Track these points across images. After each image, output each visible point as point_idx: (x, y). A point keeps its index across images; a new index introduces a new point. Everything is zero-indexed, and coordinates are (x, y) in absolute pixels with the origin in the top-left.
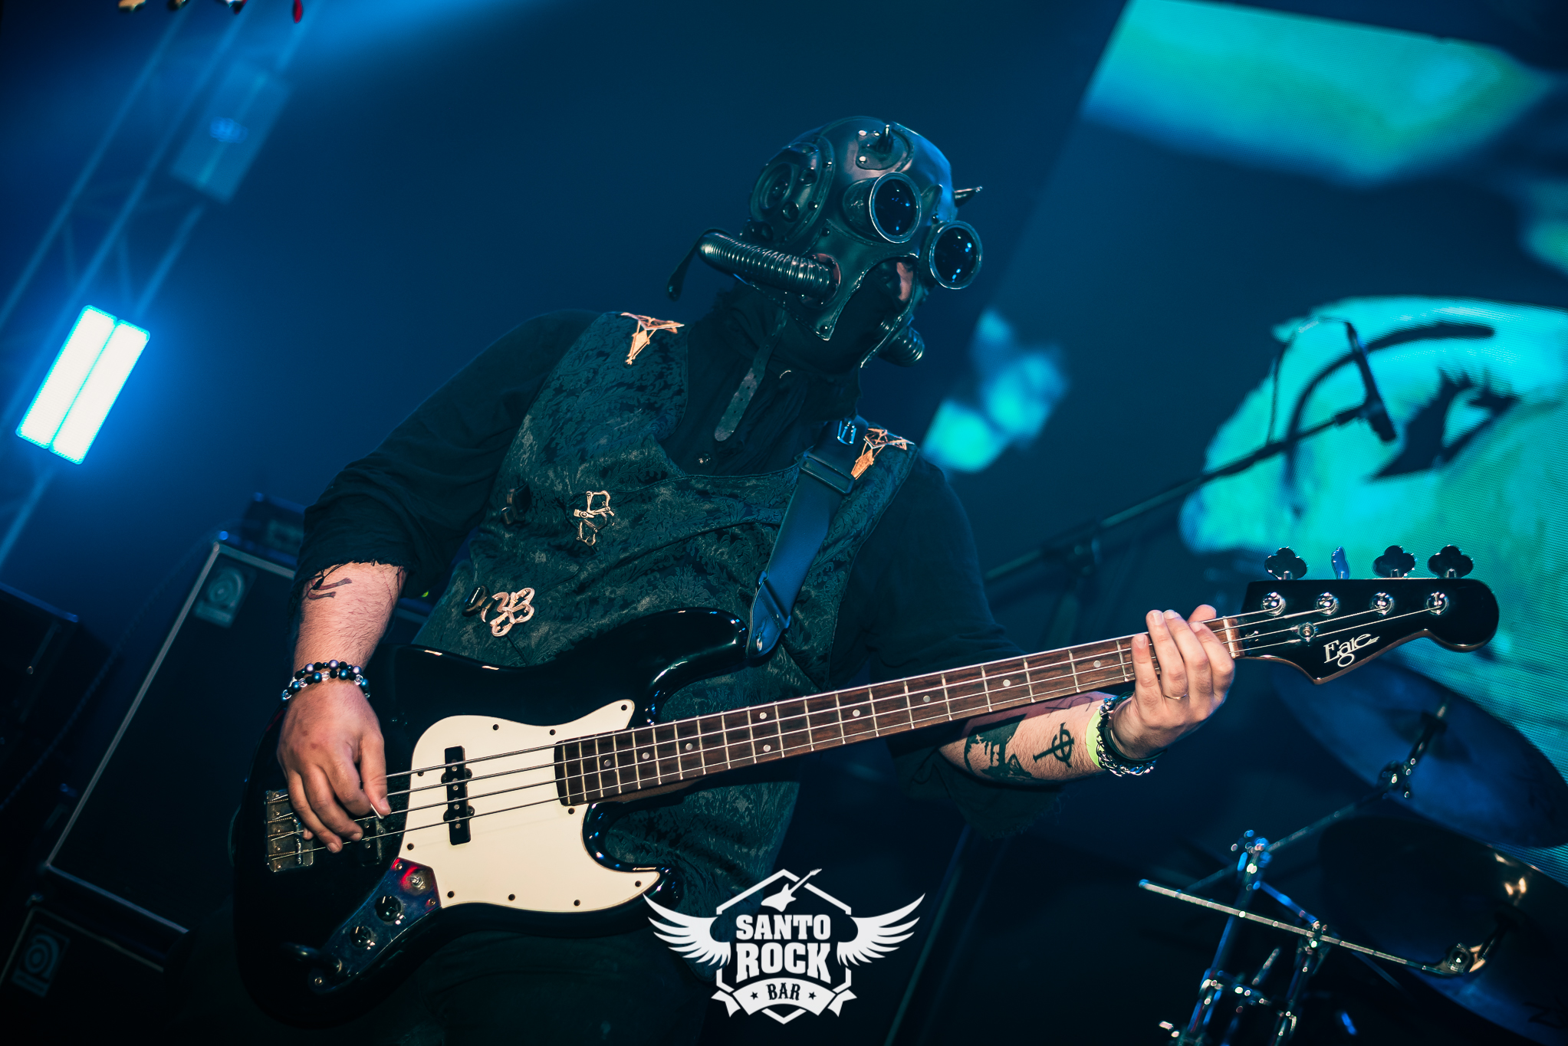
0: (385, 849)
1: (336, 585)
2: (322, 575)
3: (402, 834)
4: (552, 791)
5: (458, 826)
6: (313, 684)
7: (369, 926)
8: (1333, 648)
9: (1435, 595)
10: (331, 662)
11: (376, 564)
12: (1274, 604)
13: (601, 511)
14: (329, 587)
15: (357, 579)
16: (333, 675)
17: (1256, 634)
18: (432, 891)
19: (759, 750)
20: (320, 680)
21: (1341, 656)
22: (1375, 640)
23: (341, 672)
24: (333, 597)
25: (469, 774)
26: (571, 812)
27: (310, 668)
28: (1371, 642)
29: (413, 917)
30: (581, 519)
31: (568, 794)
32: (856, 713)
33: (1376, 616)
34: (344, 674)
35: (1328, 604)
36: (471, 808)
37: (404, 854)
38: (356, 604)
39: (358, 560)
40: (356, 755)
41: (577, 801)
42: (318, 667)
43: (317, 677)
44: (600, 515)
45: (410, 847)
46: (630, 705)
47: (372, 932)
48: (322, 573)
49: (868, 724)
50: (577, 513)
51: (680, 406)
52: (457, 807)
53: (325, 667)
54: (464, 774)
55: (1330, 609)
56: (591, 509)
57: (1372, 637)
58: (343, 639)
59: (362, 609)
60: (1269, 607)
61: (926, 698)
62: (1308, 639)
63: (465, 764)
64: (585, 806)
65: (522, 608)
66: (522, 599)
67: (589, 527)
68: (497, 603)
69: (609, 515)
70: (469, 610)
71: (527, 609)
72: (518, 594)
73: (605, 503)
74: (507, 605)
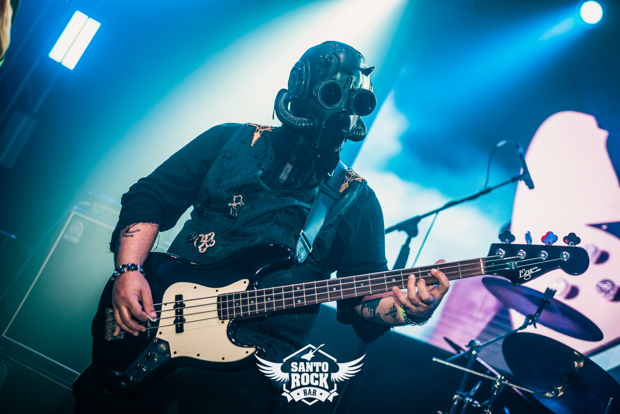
0: (151, 334)
1: (134, 232)
2: (129, 227)
3: (158, 328)
4: (215, 314)
5: (179, 326)
6: (121, 273)
7: (144, 363)
8: (522, 272)
9: (564, 253)
10: (129, 264)
11: (151, 223)
12: (500, 253)
13: (239, 203)
14: (131, 232)
15: (143, 230)
16: (129, 269)
17: (493, 265)
18: (168, 351)
19: (296, 302)
21: (525, 276)
22: (539, 270)
23: (132, 267)
24: (132, 236)
25: (184, 305)
26: (223, 322)
29: (160, 361)
30: (231, 207)
31: (222, 316)
32: (334, 289)
33: (541, 260)
34: (133, 269)
35: (522, 254)
36: (184, 319)
37: (158, 336)
38: (141, 240)
39: (144, 222)
40: (140, 299)
41: (225, 318)
42: (123, 266)
43: (123, 270)
44: (239, 205)
45: (160, 333)
46: (247, 281)
47: (144, 366)
49: (339, 294)
50: (230, 204)
51: (270, 164)
52: (179, 318)
53: (126, 266)
54: (182, 305)
55: (523, 256)
56: (235, 203)
57: (538, 269)
58: (135, 255)
59: (144, 242)
60: (498, 254)
61: (362, 284)
62: (513, 268)
63: (183, 302)
64: (228, 320)
65: (210, 240)
66: (209, 237)
67: (234, 210)
68: (201, 238)
69: (242, 205)
70: (190, 240)
71: (212, 241)
72: (208, 235)
73: (240, 200)
74: (204, 240)
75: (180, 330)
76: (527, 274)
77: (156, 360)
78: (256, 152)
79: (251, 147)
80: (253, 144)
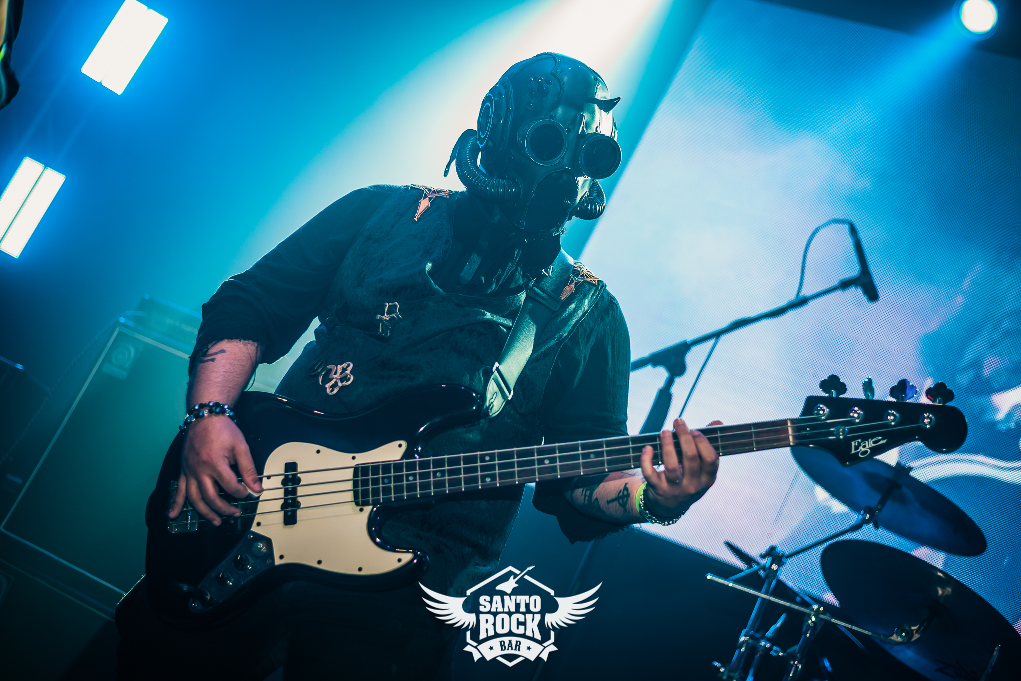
0: (243, 524)
1: (216, 353)
3: (254, 516)
4: (350, 496)
5: (289, 513)
6: (198, 418)
7: (229, 573)
8: (856, 444)
9: (926, 415)
10: (210, 402)
11: (242, 340)
12: (821, 412)
13: (394, 315)
14: (212, 355)
15: (230, 350)
16: (211, 411)
17: (808, 431)
18: (270, 554)
19: (483, 480)
20: (203, 415)
21: (861, 450)
22: (884, 441)
23: (216, 409)
24: (214, 361)
25: (299, 480)
26: (361, 510)
28: (882, 442)
29: (257, 569)
30: (381, 320)
31: (360, 499)
32: (547, 462)
33: (888, 425)
35: (856, 414)
36: (299, 502)
37: (254, 528)
38: (228, 366)
39: (231, 337)
41: (366, 504)
42: (202, 406)
43: (201, 413)
44: (394, 318)
45: (259, 524)
46: (404, 444)
47: (230, 577)
48: (208, 346)
49: (554, 469)
50: (378, 316)
51: (445, 251)
52: (290, 501)
53: (206, 406)
54: (296, 481)
55: (858, 419)
56: (387, 314)
57: (883, 439)
58: (219, 388)
59: (232, 369)
60: (818, 414)
61: (592, 456)
62: (841, 437)
63: (297, 474)
64: (371, 507)
65: (345, 375)
66: (344, 370)
67: (386, 325)
68: (330, 371)
69: (399, 317)
70: (313, 374)
71: (349, 376)
72: (342, 366)
73: (396, 310)
74: (335, 374)
75: (290, 519)
76: (864, 447)
77: (250, 568)
78: (423, 231)
79: (414, 222)
80: (417, 217)
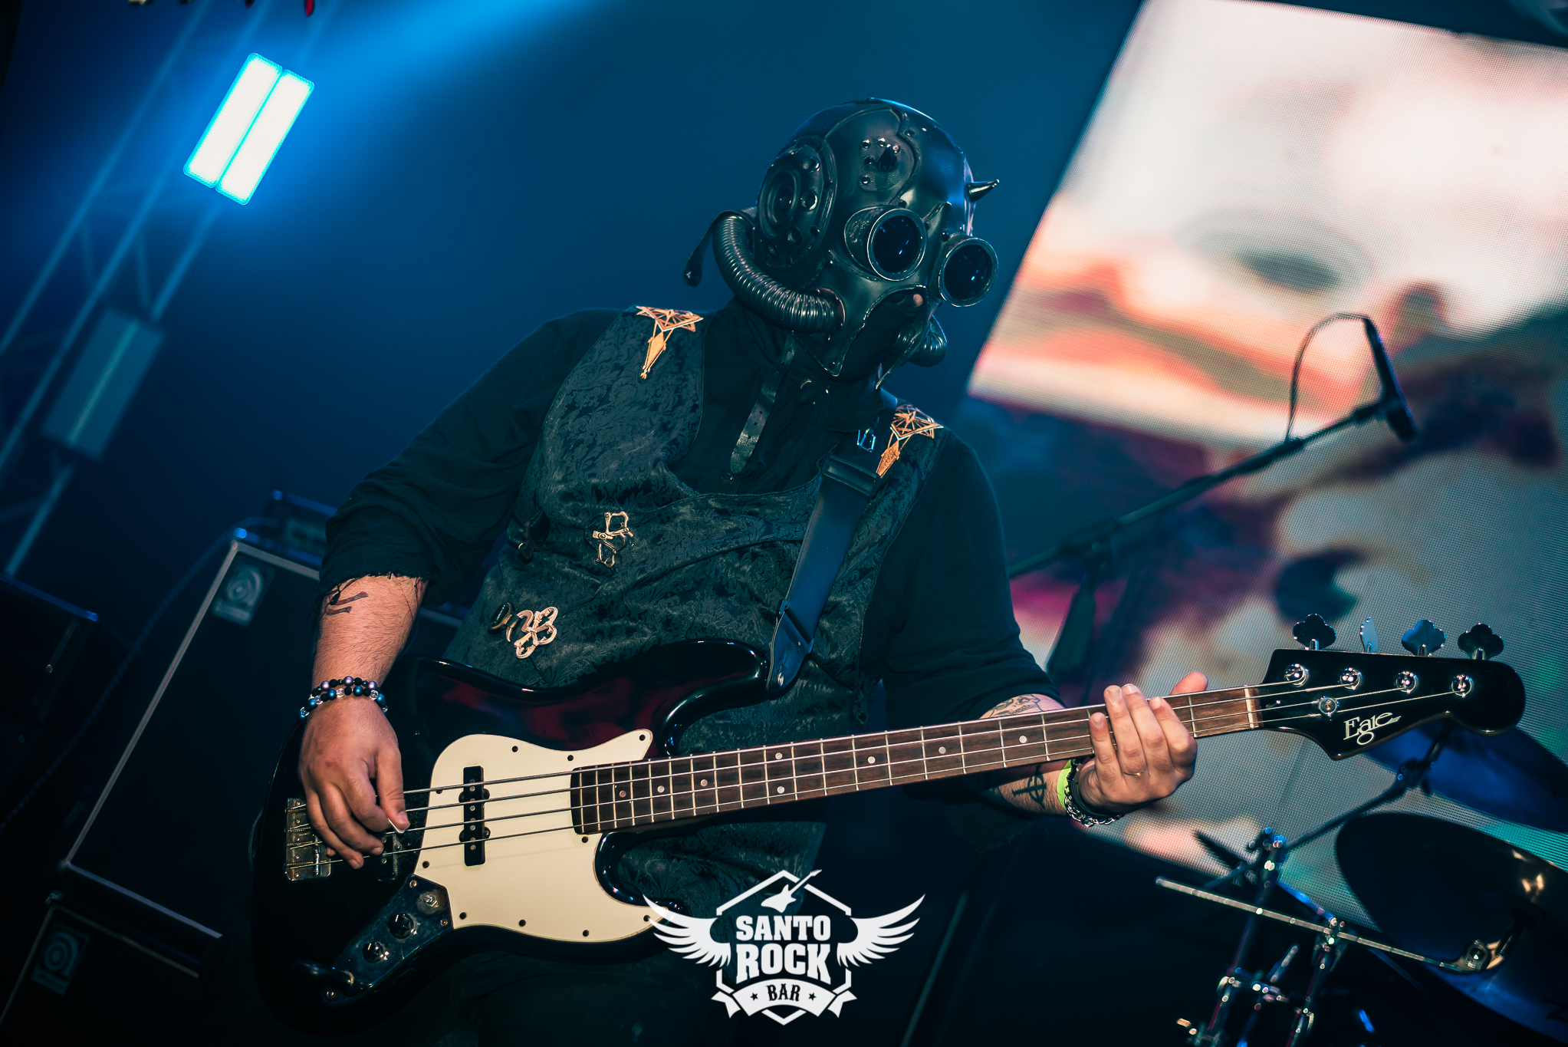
0: (401, 866)
1: (352, 599)
2: (338, 590)
3: (419, 852)
4: (567, 819)
5: (473, 847)
6: (329, 701)
7: (382, 942)
8: (1353, 725)
9: (1460, 678)
10: (346, 678)
11: (393, 576)
12: (1297, 675)
13: (620, 532)
14: (345, 602)
15: (374, 593)
16: (347, 692)
17: (1278, 705)
18: (445, 912)
19: (773, 792)
20: (335, 696)
21: (1360, 734)
22: (1397, 719)
23: (357, 688)
24: (348, 612)
25: (486, 795)
26: (585, 840)
27: (326, 686)
29: (425, 936)
30: (600, 540)
31: (582, 823)
32: (871, 760)
33: (1400, 695)
34: (358, 691)
35: (1351, 678)
36: (487, 829)
37: (419, 871)
38: (372, 617)
39: (374, 573)
40: (373, 772)
41: (591, 830)
42: (334, 684)
43: (332, 694)
44: (619, 537)
45: (426, 865)
46: (648, 734)
47: (384, 948)
48: (339, 587)
49: (883, 773)
50: (596, 534)
52: (473, 828)
53: (341, 684)
54: (482, 794)
55: (1354, 685)
56: (610, 531)
58: (358, 654)
59: (378, 622)
60: (1292, 678)
62: (1329, 714)
63: (483, 785)
64: (600, 835)
65: (545, 628)
66: (545, 619)
67: (608, 548)
68: (521, 622)
69: (628, 536)
70: (495, 628)
71: (550, 630)
72: (542, 613)
73: (623, 525)
74: (531, 625)
75: (474, 857)
76: (1365, 728)
77: (415, 933)
78: (655, 394)
79: (641, 380)
80: (645, 371)
